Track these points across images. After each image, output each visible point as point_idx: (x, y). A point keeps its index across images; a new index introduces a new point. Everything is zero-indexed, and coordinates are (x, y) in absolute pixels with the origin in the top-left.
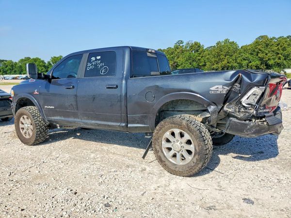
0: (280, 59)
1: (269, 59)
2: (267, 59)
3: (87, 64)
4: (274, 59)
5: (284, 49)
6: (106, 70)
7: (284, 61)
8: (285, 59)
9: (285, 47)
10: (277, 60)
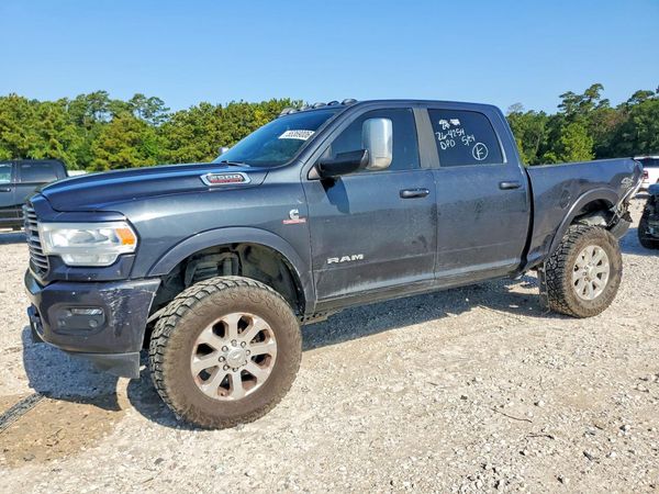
0: (55, 149)
1: (31, 148)
2: (26, 147)
3: (436, 136)
4: (41, 148)
5: (58, 128)
6: (484, 151)
7: (64, 155)
8: (65, 149)
9: (60, 124)
10: (47, 149)
